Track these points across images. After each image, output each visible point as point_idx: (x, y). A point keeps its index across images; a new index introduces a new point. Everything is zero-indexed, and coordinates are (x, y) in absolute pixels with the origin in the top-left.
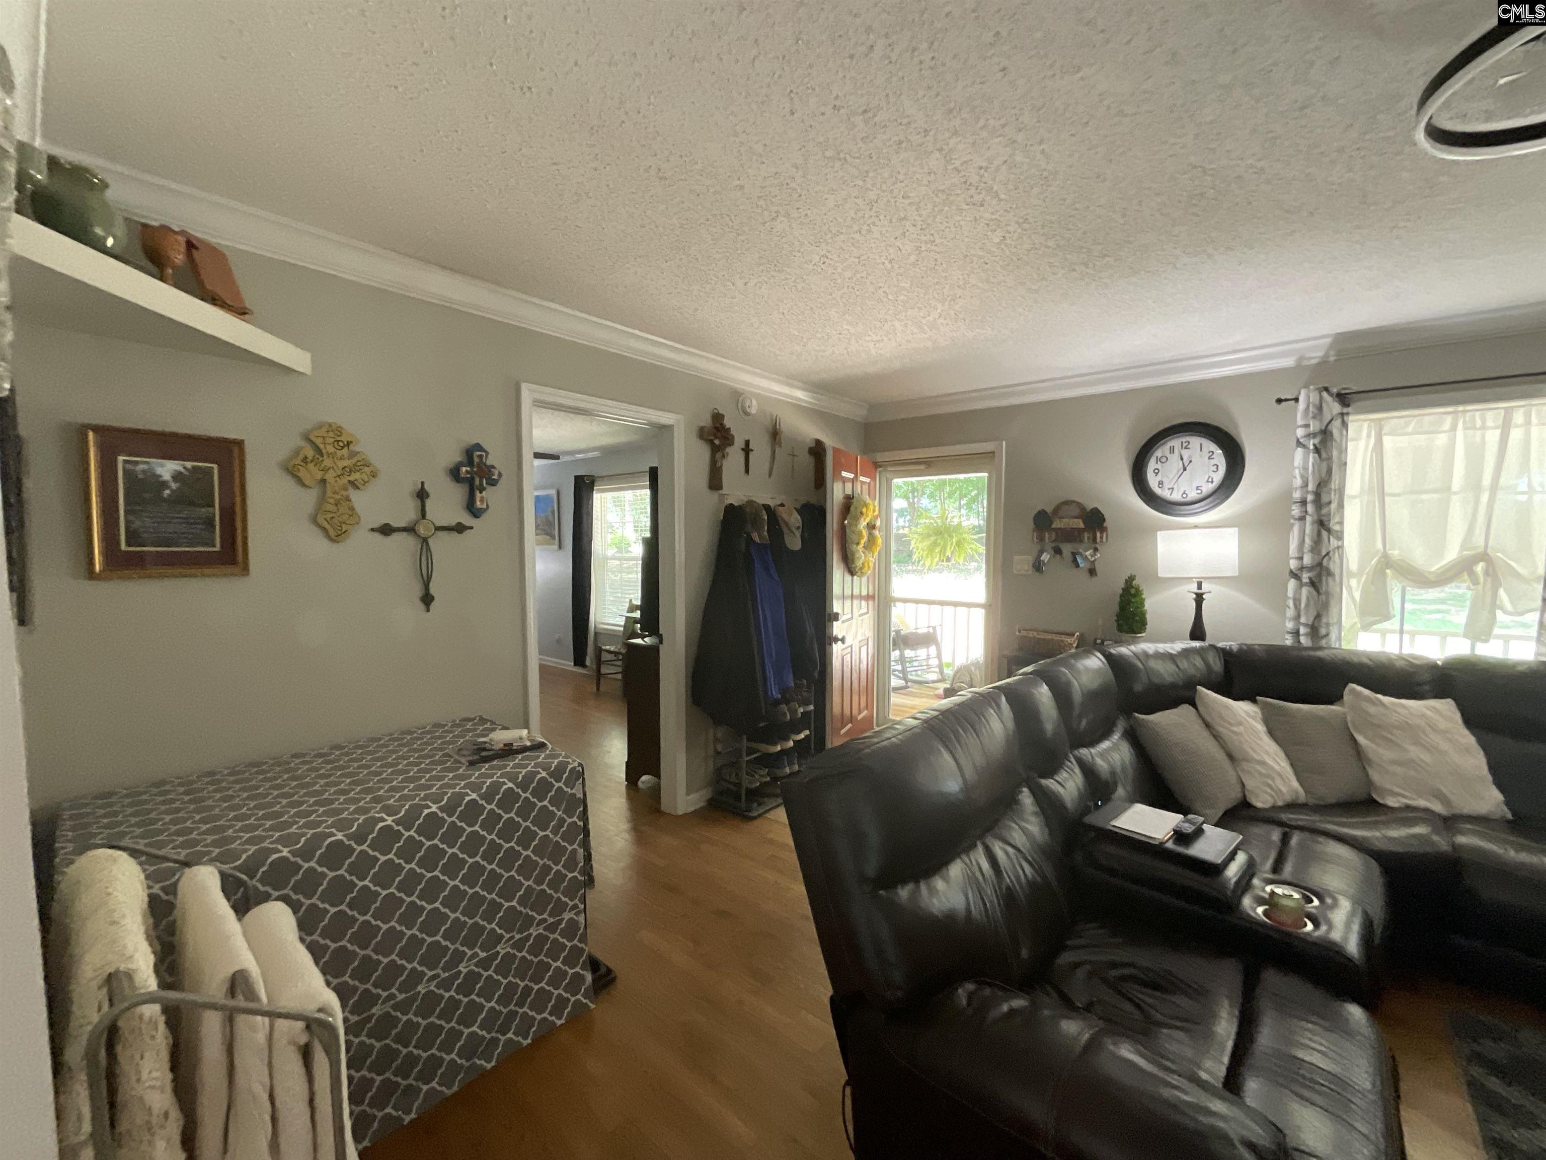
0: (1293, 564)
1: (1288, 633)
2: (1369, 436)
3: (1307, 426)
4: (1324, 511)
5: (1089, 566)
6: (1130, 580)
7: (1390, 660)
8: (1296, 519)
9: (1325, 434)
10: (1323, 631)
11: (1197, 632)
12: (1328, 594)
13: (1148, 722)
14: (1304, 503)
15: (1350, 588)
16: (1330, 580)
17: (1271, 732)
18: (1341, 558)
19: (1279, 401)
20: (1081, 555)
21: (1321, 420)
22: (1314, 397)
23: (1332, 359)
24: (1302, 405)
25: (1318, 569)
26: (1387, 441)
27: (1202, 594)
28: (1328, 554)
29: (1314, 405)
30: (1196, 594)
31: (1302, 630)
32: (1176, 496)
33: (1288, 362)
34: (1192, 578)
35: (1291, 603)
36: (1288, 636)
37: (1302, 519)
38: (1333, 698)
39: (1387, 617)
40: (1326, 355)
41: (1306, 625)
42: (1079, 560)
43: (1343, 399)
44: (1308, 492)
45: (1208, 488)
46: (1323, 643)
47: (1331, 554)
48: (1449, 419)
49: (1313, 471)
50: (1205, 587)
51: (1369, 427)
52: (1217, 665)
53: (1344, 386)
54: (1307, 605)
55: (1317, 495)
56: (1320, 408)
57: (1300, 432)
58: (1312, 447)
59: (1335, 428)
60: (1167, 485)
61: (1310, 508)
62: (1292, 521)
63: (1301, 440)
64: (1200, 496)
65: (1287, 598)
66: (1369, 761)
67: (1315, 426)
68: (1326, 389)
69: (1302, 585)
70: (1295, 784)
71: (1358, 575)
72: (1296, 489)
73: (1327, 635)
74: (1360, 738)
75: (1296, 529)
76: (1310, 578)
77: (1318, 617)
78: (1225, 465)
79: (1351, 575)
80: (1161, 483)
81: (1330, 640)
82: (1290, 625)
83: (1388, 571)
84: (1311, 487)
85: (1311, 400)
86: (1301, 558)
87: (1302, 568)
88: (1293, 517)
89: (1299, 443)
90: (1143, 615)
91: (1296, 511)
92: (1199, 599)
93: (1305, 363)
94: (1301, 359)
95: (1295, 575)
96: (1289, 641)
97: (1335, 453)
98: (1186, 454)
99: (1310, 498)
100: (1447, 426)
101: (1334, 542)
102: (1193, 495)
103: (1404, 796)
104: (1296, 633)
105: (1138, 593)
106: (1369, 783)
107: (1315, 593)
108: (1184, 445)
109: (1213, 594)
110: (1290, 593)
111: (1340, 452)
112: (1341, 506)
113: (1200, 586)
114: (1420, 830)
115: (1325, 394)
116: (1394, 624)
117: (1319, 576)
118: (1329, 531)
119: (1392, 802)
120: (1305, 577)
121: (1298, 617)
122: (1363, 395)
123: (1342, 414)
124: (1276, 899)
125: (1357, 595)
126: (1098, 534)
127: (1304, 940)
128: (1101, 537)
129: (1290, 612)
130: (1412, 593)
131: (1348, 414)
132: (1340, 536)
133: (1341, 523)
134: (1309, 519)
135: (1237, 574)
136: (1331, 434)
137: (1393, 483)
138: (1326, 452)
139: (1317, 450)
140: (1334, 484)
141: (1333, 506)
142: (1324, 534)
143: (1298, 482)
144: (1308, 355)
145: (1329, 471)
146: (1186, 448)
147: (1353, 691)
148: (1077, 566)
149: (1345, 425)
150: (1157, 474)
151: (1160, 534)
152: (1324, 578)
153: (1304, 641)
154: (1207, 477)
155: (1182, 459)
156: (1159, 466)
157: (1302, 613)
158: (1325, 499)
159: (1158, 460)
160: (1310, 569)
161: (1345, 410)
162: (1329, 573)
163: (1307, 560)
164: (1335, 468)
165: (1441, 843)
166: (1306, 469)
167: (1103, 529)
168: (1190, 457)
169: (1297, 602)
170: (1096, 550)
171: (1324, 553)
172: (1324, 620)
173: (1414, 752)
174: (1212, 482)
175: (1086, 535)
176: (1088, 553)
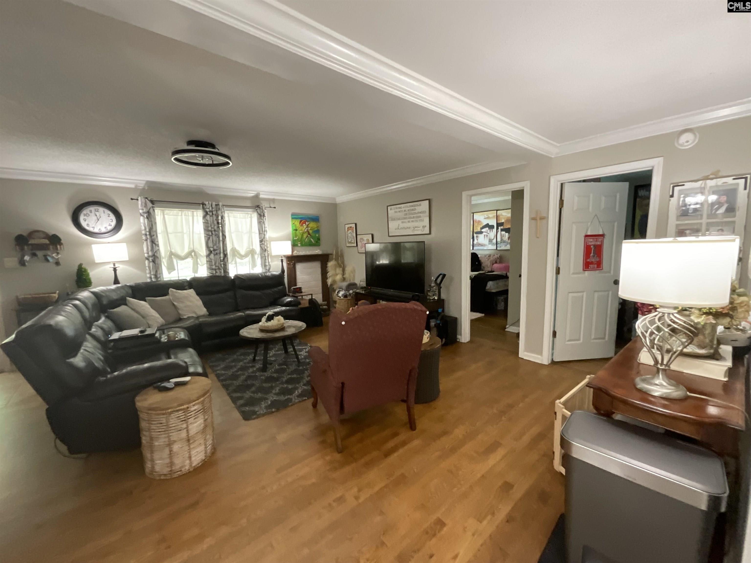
0: (146, 255)
1: (148, 278)
2: (161, 215)
3: (143, 209)
4: (153, 238)
5: (55, 261)
6: (80, 266)
7: (177, 281)
8: (145, 240)
9: (148, 212)
10: (158, 276)
11: (116, 281)
12: (158, 264)
13: (114, 312)
14: (146, 235)
15: (163, 262)
16: (158, 259)
17: (152, 307)
18: (160, 252)
19: (132, 199)
20: (49, 256)
21: (147, 208)
22: (143, 200)
23: (146, 188)
24: (140, 202)
25: (154, 257)
26: (166, 216)
27: (116, 268)
28: (156, 251)
29: (144, 203)
30: (114, 268)
31: (153, 277)
32: (96, 230)
33: (133, 186)
34: (110, 262)
35: (147, 268)
36: (148, 279)
37: (146, 240)
38: (166, 294)
39: (174, 270)
40: (144, 186)
41: (153, 275)
42: (49, 258)
43: (152, 202)
44: (147, 231)
45: (110, 228)
46: (159, 279)
47: (157, 251)
48: (180, 212)
49: (147, 225)
50: (117, 265)
51: (161, 212)
52: (130, 291)
53: (152, 198)
54: (153, 268)
55: (150, 232)
56: (146, 204)
57: (141, 211)
58: (145, 217)
59: (151, 211)
60: (91, 225)
61: (148, 237)
62: (143, 241)
63: (142, 214)
64: (106, 231)
65: (146, 267)
66: (178, 309)
67: (145, 210)
68: (146, 198)
69: (150, 262)
70: (162, 319)
71: (165, 258)
72: (143, 230)
73: (160, 277)
74: (175, 303)
75: (145, 243)
76: (152, 260)
77: (156, 272)
78: (115, 220)
79: (163, 258)
80: (88, 225)
81: (161, 278)
82: (148, 275)
83: (172, 256)
84: (147, 230)
85: (143, 201)
86: (148, 253)
87: (149, 256)
88: (143, 239)
89: (141, 215)
90: (90, 280)
91: (144, 238)
92: (115, 270)
93: (138, 188)
94: (136, 186)
95: (148, 259)
96: (149, 280)
97: (153, 220)
98: (98, 215)
99: (148, 233)
100: (180, 214)
101: (157, 248)
102: (103, 230)
103: (187, 315)
104: (151, 278)
105: (86, 271)
106: (179, 314)
107: (154, 265)
108: (97, 210)
109: (121, 268)
110: (147, 265)
111: (154, 220)
112: (157, 236)
113: (114, 265)
114: (192, 320)
115: (146, 199)
116: (176, 271)
117: (155, 259)
118: (155, 244)
119: (185, 317)
120: (151, 259)
121: (150, 273)
122: (157, 202)
123: (153, 207)
124: (169, 335)
125: (166, 265)
126: (58, 246)
127: (177, 340)
128: (61, 248)
129: (148, 271)
130: (180, 262)
131: (154, 207)
132: (158, 246)
133: (158, 242)
134: (149, 240)
135: (128, 259)
136: (151, 213)
137: (170, 230)
138: (150, 219)
139: (147, 218)
140: (154, 229)
141: (155, 236)
142: (154, 245)
143: (143, 228)
144: (139, 185)
145: (152, 225)
146: (97, 211)
147: (171, 290)
148: (48, 261)
149: (154, 210)
150: (85, 221)
151: (93, 246)
152: (156, 260)
153: (153, 280)
154: (108, 224)
155: (96, 216)
156: (86, 217)
157: (152, 271)
158: (152, 234)
159: (85, 215)
160: (152, 256)
161: (153, 206)
162: (157, 257)
163: (150, 254)
164: (153, 224)
165: (197, 322)
166: (145, 224)
167: (61, 244)
168: (100, 215)
169: (149, 267)
170: (58, 253)
171: (155, 251)
172: (158, 272)
173: (189, 303)
174: (111, 226)
175: (51, 247)
176: (54, 255)
